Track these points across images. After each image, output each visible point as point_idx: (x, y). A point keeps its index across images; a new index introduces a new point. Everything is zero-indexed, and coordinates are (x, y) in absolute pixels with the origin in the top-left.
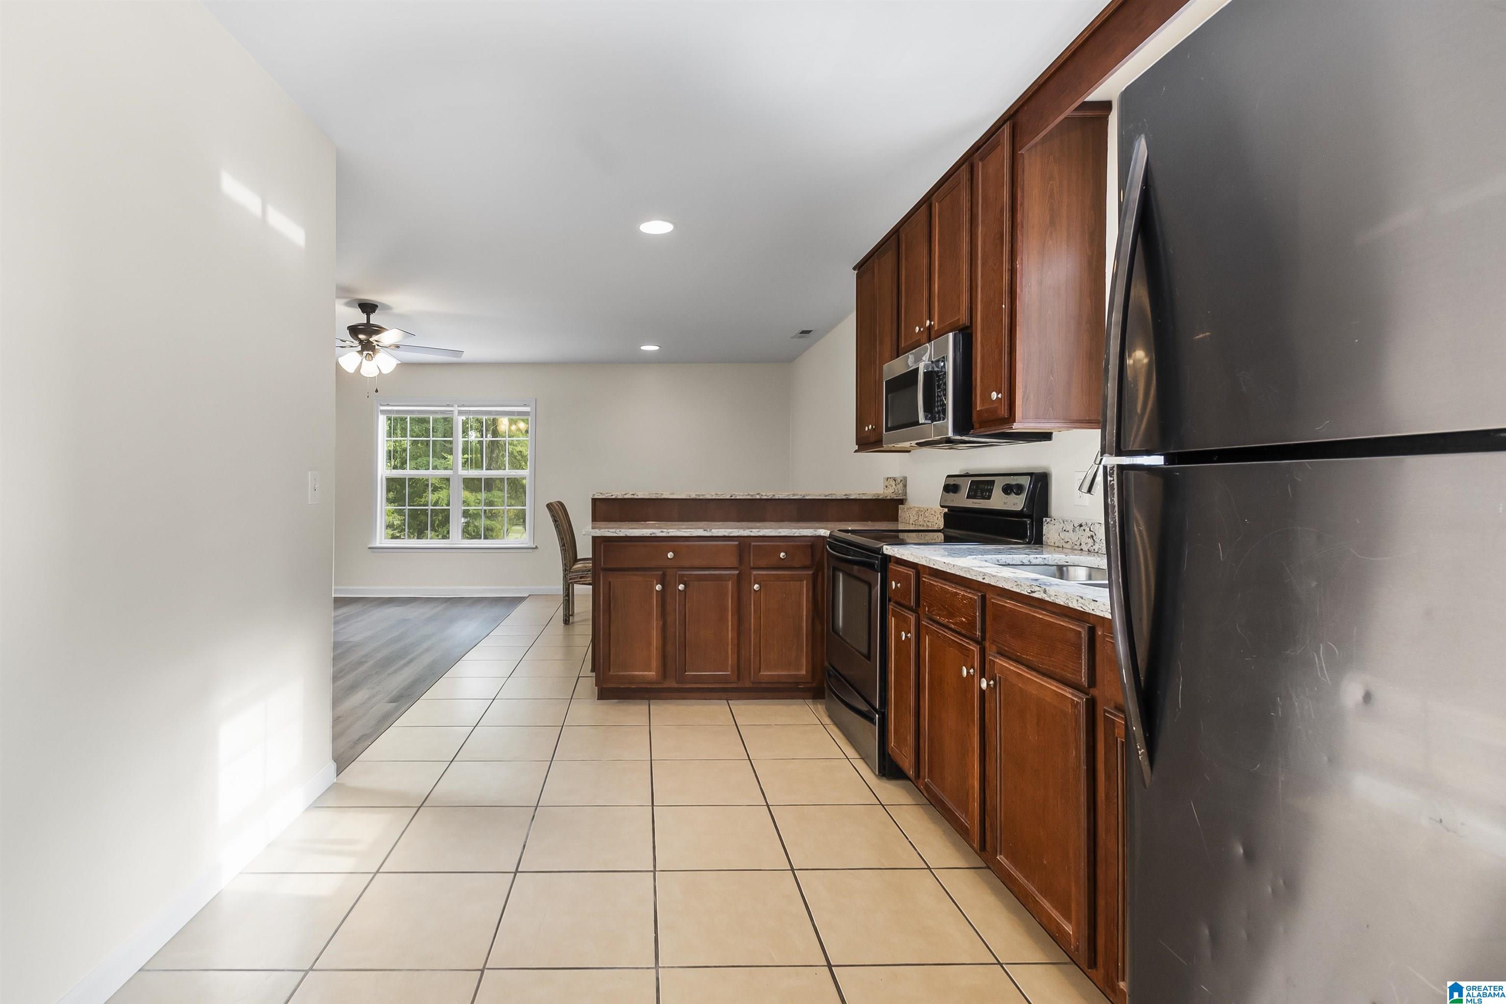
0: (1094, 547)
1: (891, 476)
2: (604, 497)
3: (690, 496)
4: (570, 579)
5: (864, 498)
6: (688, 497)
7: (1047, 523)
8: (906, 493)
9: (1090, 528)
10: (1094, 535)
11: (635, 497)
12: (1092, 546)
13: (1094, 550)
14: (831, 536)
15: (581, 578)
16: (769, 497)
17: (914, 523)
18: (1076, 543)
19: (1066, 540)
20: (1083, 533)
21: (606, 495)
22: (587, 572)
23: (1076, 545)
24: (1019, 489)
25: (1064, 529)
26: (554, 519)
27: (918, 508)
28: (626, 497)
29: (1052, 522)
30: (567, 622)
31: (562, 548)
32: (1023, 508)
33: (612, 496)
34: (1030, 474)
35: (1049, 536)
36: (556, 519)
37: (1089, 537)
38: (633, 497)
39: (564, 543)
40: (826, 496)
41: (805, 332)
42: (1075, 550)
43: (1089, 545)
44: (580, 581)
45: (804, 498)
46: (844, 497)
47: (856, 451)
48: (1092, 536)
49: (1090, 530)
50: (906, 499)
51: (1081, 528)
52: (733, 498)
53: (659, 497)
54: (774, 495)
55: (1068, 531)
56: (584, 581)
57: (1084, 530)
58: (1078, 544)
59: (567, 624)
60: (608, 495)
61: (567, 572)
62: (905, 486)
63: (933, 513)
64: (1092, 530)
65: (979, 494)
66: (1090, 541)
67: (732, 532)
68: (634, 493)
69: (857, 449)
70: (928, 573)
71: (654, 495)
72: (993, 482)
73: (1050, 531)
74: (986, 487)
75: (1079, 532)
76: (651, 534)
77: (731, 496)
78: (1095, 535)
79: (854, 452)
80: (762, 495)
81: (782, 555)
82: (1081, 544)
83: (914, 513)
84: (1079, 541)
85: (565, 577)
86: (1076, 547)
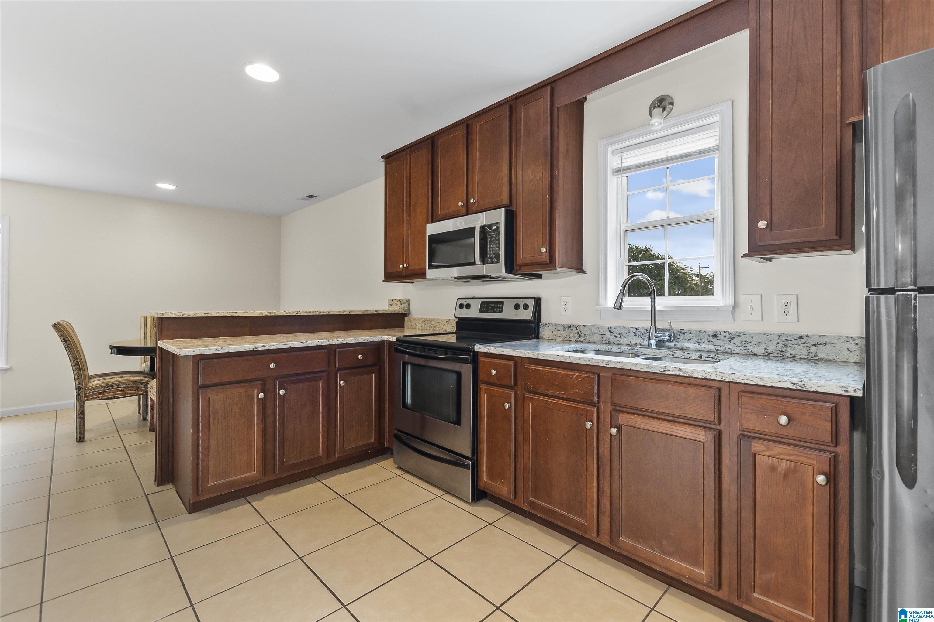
0: (580, 339)
1: (396, 299)
2: (174, 316)
3: (262, 314)
4: (86, 397)
5: (387, 313)
6: (260, 315)
7: (543, 326)
8: (410, 310)
9: (577, 328)
10: (579, 332)
11: (209, 315)
12: (578, 338)
13: (580, 340)
14: (397, 340)
15: (100, 394)
16: (326, 314)
17: (420, 328)
18: (566, 337)
19: (558, 335)
20: (572, 331)
21: (177, 314)
22: (108, 387)
23: (566, 338)
24: (526, 307)
25: (556, 329)
26: (64, 339)
27: (424, 318)
28: (199, 315)
29: (547, 325)
30: (82, 440)
31: (74, 367)
32: (532, 318)
33: (184, 314)
34: (534, 298)
35: (544, 333)
36: (66, 339)
37: (576, 333)
38: (206, 315)
39: (78, 362)
40: (364, 312)
41: (311, 197)
42: (565, 340)
43: (576, 338)
44: (99, 397)
45: (350, 313)
46: (375, 313)
47: (383, 281)
48: (578, 333)
49: (577, 329)
50: (409, 313)
51: (570, 328)
52: (298, 314)
53: (234, 315)
54: (329, 312)
55: (560, 330)
56: (104, 396)
57: (572, 330)
58: (568, 337)
59: (82, 441)
60: (179, 314)
61: (81, 390)
62: (409, 305)
63: (440, 321)
64: (578, 329)
65: (490, 309)
66: (577, 336)
67: (324, 342)
68: (208, 312)
69: (384, 280)
70: (527, 362)
71: (229, 314)
72: (503, 303)
73: (545, 332)
74: (496, 305)
75: (568, 331)
76: (253, 349)
77: (297, 313)
78: (581, 332)
79: (382, 282)
80: (320, 312)
81: (360, 357)
82: (569, 337)
83: (421, 322)
84: (568, 335)
85: (79, 395)
86: (566, 339)
